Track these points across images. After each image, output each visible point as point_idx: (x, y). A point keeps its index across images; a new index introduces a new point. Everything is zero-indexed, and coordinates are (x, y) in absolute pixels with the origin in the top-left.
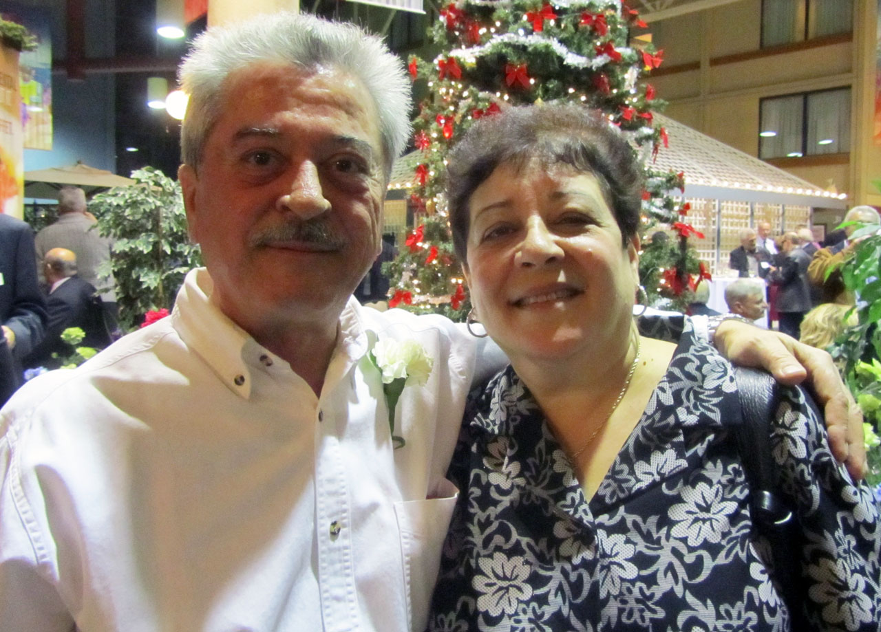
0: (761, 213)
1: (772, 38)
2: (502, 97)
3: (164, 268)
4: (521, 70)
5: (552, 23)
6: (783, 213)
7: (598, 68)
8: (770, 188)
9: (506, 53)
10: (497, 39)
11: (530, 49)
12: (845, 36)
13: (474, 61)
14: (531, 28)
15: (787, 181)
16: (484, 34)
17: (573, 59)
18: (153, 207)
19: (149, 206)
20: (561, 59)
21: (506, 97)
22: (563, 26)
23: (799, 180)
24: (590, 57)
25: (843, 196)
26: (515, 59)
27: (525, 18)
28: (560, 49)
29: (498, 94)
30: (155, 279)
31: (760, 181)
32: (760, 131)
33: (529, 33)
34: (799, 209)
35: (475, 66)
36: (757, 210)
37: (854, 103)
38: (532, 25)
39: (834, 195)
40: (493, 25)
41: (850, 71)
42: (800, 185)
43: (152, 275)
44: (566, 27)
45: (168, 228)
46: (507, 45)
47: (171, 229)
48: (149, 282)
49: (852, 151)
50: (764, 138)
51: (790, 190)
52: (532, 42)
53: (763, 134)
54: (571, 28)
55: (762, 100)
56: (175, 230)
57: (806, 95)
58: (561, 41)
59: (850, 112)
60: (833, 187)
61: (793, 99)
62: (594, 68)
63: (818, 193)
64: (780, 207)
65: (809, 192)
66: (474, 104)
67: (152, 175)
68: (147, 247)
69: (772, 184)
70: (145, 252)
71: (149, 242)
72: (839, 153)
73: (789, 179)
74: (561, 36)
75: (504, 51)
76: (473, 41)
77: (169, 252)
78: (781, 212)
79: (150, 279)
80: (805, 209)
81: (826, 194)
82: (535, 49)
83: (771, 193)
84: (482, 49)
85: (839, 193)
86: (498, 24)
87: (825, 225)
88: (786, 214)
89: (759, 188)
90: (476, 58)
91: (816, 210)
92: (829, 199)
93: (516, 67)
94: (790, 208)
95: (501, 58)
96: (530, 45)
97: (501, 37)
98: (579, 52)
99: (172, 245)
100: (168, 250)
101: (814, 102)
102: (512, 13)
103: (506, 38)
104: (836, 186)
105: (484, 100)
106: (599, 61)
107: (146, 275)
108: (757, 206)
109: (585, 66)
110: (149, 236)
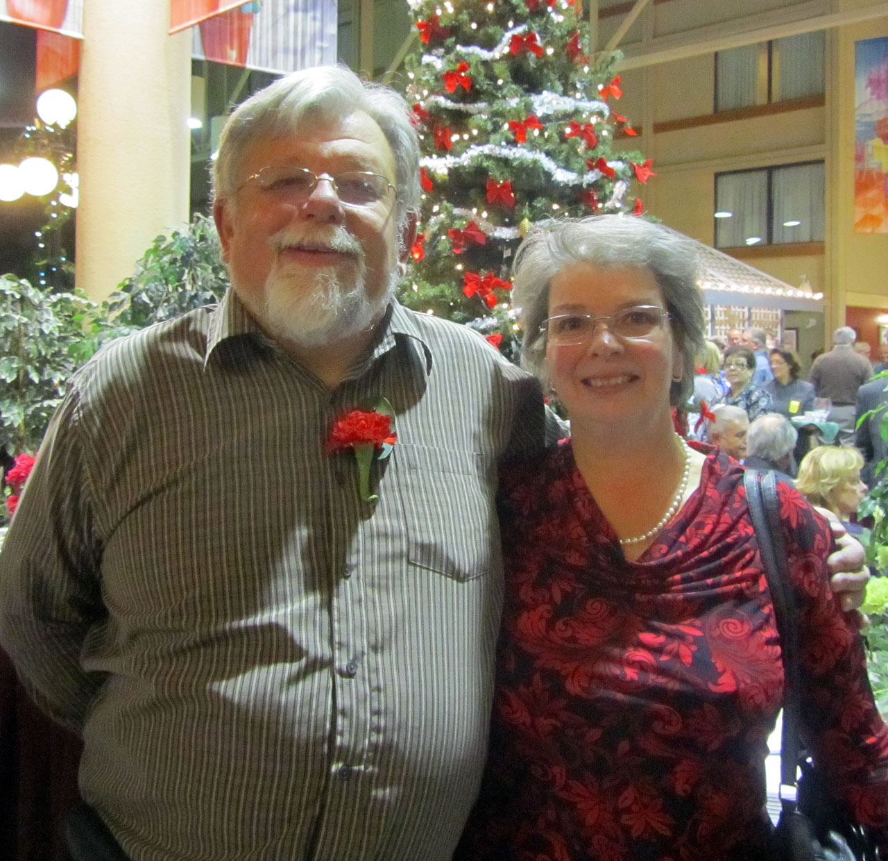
0: (723, 318)
1: (728, 101)
2: (479, 214)
3: (28, 400)
4: (504, 186)
5: (536, 132)
6: (750, 317)
7: (589, 185)
8: (734, 287)
9: (488, 166)
10: (475, 151)
11: (515, 164)
12: (815, 100)
13: (446, 172)
14: (512, 137)
15: (753, 277)
16: (457, 142)
17: (562, 176)
18: (16, 325)
19: (11, 323)
20: (548, 175)
21: (485, 215)
22: (546, 134)
23: (766, 276)
24: (581, 173)
25: (819, 296)
26: (498, 174)
27: (506, 126)
28: (548, 164)
29: (475, 210)
30: (19, 414)
31: (722, 278)
32: (716, 211)
33: (512, 143)
34: (767, 311)
35: (447, 178)
36: (718, 313)
37: (827, 183)
38: (515, 134)
39: (809, 295)
40: (468, 131)
41: (822, 142)
42: (767, 283)
43: (15, 410)
44: (550, 137)
45: (36, 351)
46: (488, 157)
47: (40, 352)
48: (12, 418)
49: (827, 239)
50: (720, 219)
51: (757, 290)
52: (517, 155)
53: (718, 215)
54: (556, 137)
55: (718, 175)
56: (43, 353)
57: (770, 170)
58: (548, 154)
59: (824, 192)
60: (807, 286)
61: (754, 175)
62: (584, 186)
63: (791, 292)
64: (746, 310)
65: (779, 292)
66: (447, 221)
67: (16, 284)
68: (10, 376)
69: (736, 282)
70: (9, 381)
71: (12, 369)
72: (812, 241)
73: (754, 275)
74: (547, 148)
75: (485, 164)
76: (443, 148)
77: (36, 380)
78: (746, 315)
79: (13, 414)
80: (774, 312)
81: (800, 294)
82: (521, 163)
83: (736, 293)
84: (457, 160)
85: (814, 291)
86: (475, 132)
87: (797, 329)
88: (753, 318)
89: (722, 287)
90: (450, 169)
91: (787, 313)
92: (804, 300)
93: (499, 183)
94: (757, 311)
95: (480, 172)
96: (515, 159)
97: (480, 148)
98: (567, 167)
99: (40, 371)
100: (35, 377)
101: (780, 178)
102: (490, 119)
103: (486, 149)
104: (811, 284)
105: (461, 218)
106: (591, 177)
107: (8, 410)
108: (719, 309)
109: (576, 182)
110: (12, 361)
